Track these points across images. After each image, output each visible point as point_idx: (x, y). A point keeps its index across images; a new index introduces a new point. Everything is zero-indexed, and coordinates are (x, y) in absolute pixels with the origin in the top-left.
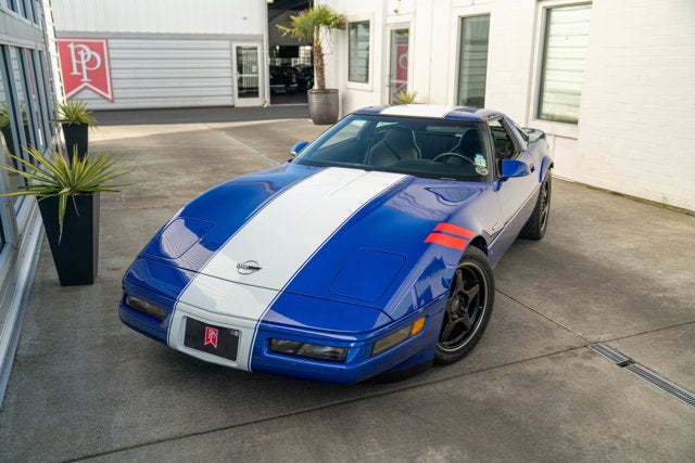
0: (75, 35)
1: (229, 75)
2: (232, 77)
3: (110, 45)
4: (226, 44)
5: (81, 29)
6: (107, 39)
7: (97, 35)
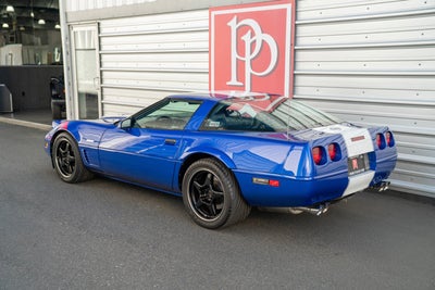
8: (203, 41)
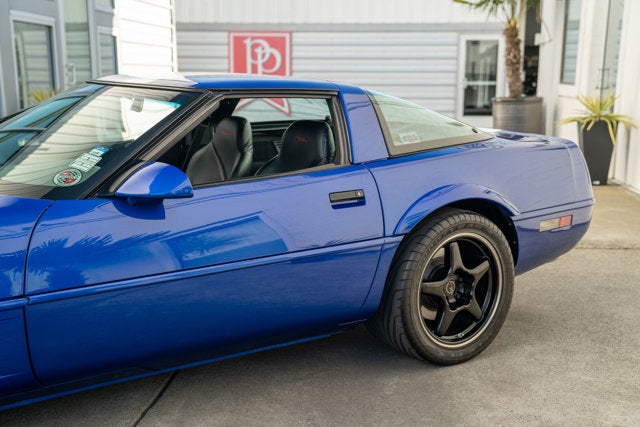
0: (254, 29)
1: (452, 81)
2: (456, 86)
3: (295, 40)
4: (451, 37)
5: (262, 20)
6: (291, 33)
7: (280, 28)
8: (224, 51)
